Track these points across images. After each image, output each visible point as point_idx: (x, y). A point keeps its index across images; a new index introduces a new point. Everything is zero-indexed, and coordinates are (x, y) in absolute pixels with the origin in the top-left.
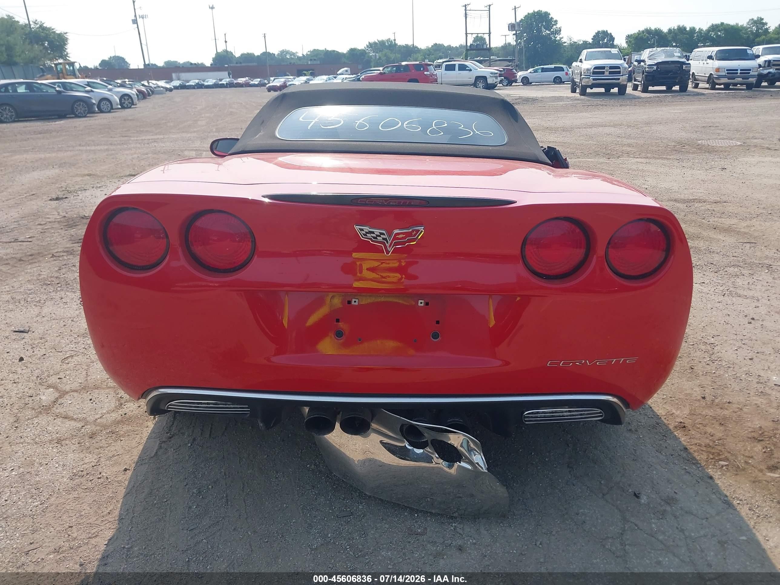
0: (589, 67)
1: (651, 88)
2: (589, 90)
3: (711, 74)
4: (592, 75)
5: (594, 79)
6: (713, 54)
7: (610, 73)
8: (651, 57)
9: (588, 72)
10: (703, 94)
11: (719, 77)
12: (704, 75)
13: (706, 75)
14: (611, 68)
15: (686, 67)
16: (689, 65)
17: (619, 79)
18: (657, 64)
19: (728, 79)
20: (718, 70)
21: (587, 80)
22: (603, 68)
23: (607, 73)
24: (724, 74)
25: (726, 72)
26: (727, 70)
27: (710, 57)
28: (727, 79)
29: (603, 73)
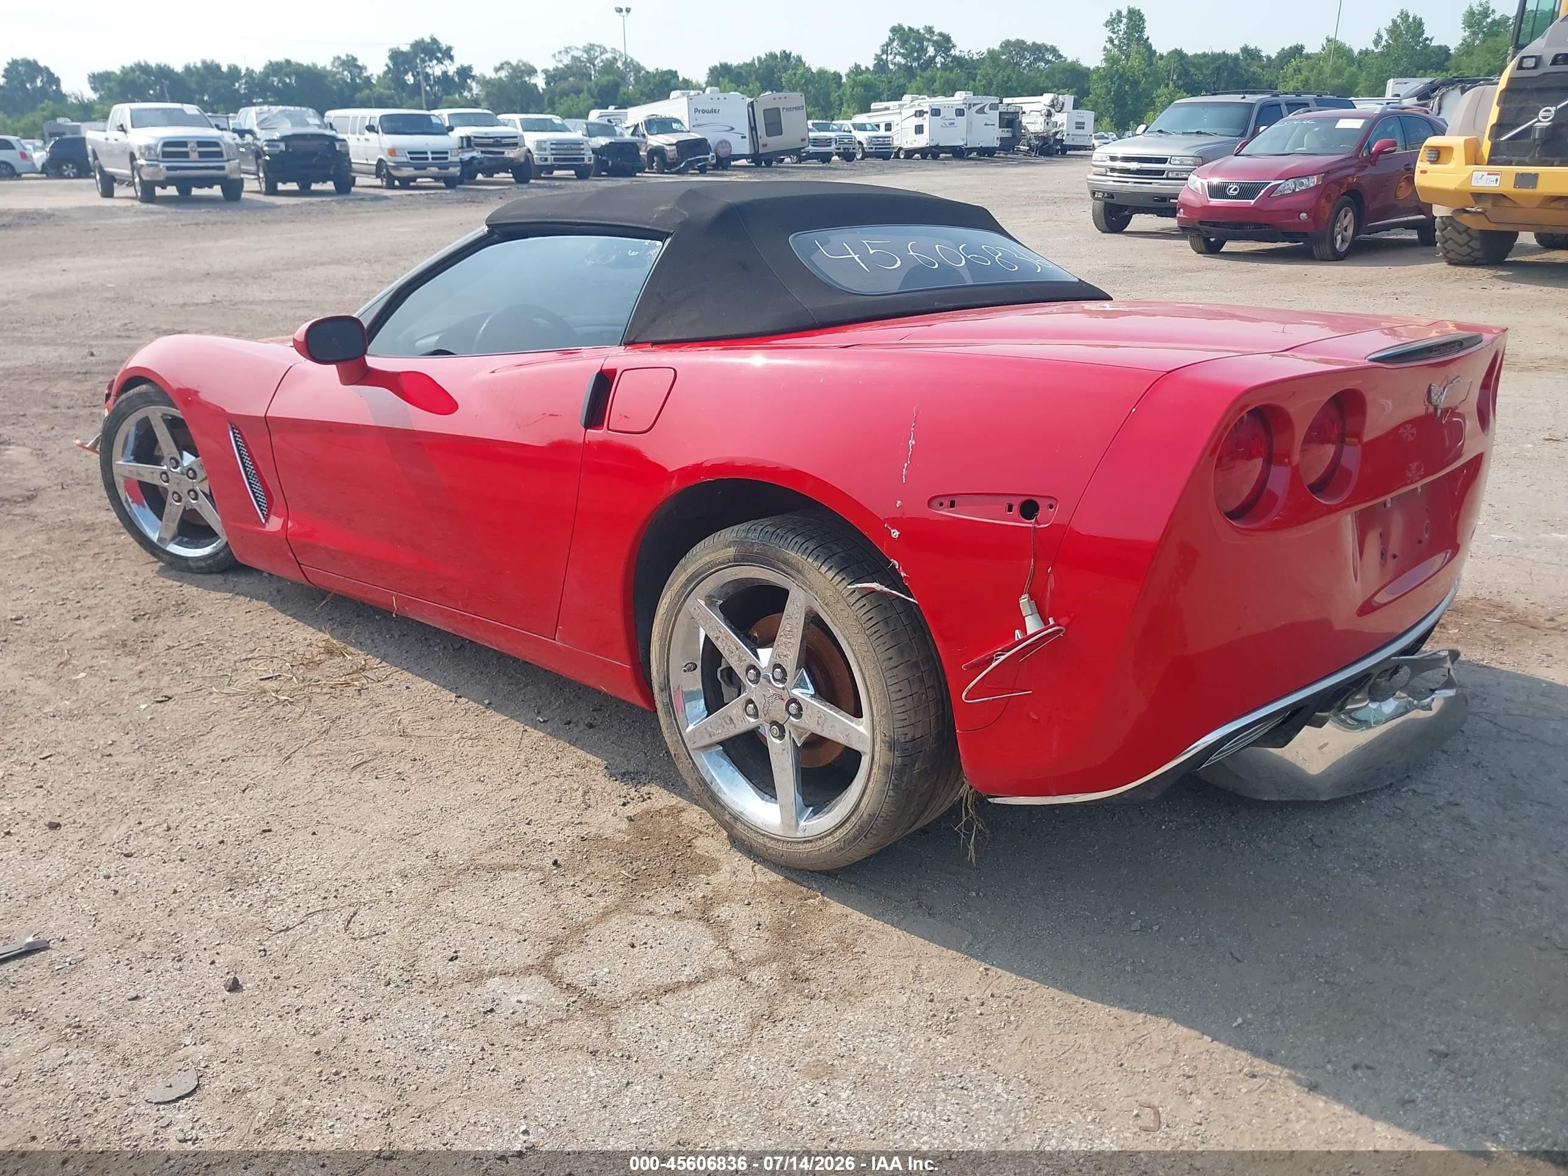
0: (151, 142)
1: (281, 186)
2: (159, 191)
3: (380, 160)
4: (160, 158)
5: (168, 168)
6: (376, 123)
7: (201, 154)
8: (265, 125)
9: (149, 153)
10: (386, 198)
11: (399, 166)
12: (365, 162)
13: (370, 162)
14: (200, 144)
15: (341, 146)
16: (344, 143)
17: (223, 168)
18: (284, 139)
19: (415, 169)
20: (392, 152)
21: (151, 169)
22: (184, 144)
23: (194, 156)
24: (405, 160)
25: (408, 156)
26: (409, 153)
27: (371, 129)
28: (412, 169)
29: (186, 155)
